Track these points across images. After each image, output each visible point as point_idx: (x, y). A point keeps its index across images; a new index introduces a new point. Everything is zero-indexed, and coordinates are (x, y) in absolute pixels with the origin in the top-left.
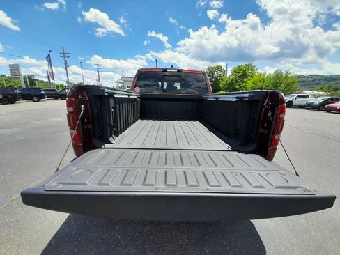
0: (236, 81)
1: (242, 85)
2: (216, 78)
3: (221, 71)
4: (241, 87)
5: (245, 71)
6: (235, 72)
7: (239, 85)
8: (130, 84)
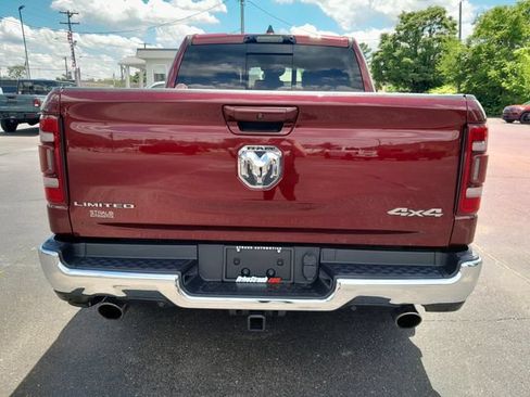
0: (490, 56)
1: (509, 65)
2: (428, 46)
3: (442, 24)
4: (504, 75)
5: (516, 23)
6: (484, 26)
7: (499, 67)
8: (166, 70)
